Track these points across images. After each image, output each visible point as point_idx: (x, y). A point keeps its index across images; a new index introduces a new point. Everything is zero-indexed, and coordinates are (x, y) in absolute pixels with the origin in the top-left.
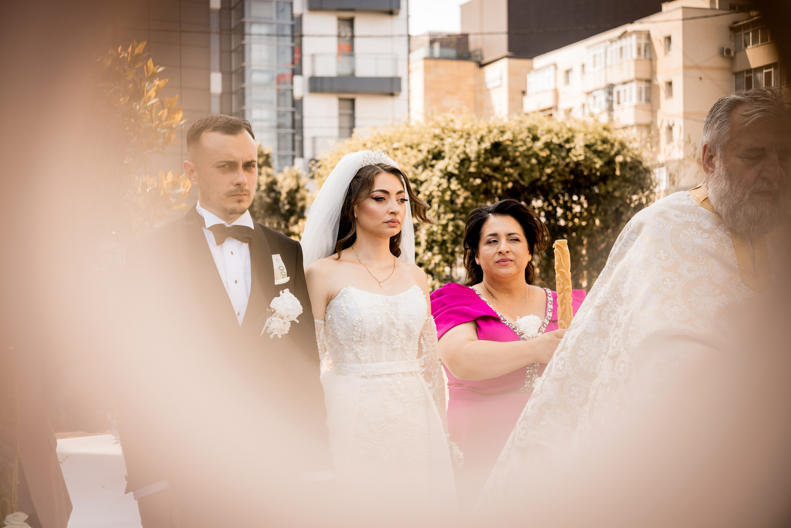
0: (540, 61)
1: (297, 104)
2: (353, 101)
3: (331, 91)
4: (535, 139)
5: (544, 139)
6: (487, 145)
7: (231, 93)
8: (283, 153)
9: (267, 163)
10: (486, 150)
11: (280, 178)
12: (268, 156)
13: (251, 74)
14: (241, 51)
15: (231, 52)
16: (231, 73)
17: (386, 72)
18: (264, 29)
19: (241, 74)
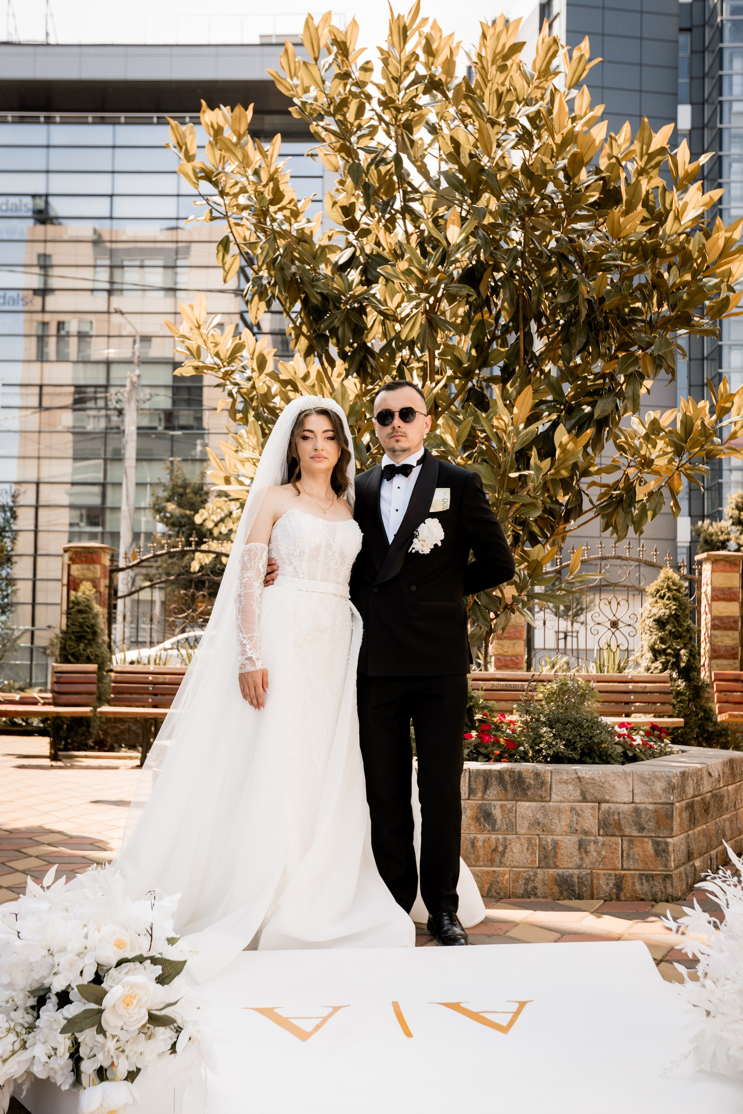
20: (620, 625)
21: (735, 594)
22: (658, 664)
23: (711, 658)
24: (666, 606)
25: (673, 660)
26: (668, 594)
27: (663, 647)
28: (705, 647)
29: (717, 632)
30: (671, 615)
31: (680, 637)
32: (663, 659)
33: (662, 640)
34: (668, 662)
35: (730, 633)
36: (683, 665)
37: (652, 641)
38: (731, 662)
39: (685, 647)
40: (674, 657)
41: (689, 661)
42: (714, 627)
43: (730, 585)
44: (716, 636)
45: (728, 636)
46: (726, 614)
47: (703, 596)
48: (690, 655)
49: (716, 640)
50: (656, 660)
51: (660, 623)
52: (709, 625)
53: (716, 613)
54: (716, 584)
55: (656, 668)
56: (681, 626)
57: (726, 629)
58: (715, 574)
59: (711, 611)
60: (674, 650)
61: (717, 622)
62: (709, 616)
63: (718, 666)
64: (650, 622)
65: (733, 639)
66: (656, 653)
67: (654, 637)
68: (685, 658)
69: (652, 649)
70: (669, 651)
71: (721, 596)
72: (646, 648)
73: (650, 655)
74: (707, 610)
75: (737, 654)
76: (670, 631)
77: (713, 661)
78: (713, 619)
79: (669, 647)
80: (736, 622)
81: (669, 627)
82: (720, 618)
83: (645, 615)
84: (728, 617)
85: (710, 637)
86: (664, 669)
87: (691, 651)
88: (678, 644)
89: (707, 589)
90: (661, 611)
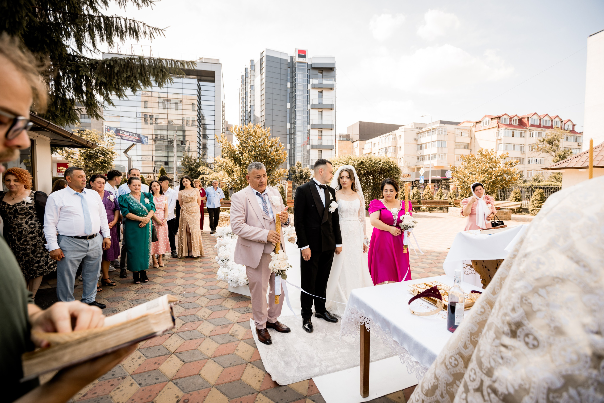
0: (367, 141)
1: (308, 151)
2: (322, 151)
3: (316, 149)
4: (371, 161)
5: (374, 161)
6: (359, 162)
7: (292, 149)
8: (304, 163)
9: (300, 166)
10: (359, 164)
11: (303, 170)
12: (300, 164)
13: (297, 144)
14: (295, 138)
15: (292, 139)
16: (292, 144)
17: (330, 143)
18: (300, 133)
19: (294, 144)
26: (281, 188)
53: (288, 190)
56: (283, 192)
71: (289, 187)
89: (287, 186)
90: (280, 191)
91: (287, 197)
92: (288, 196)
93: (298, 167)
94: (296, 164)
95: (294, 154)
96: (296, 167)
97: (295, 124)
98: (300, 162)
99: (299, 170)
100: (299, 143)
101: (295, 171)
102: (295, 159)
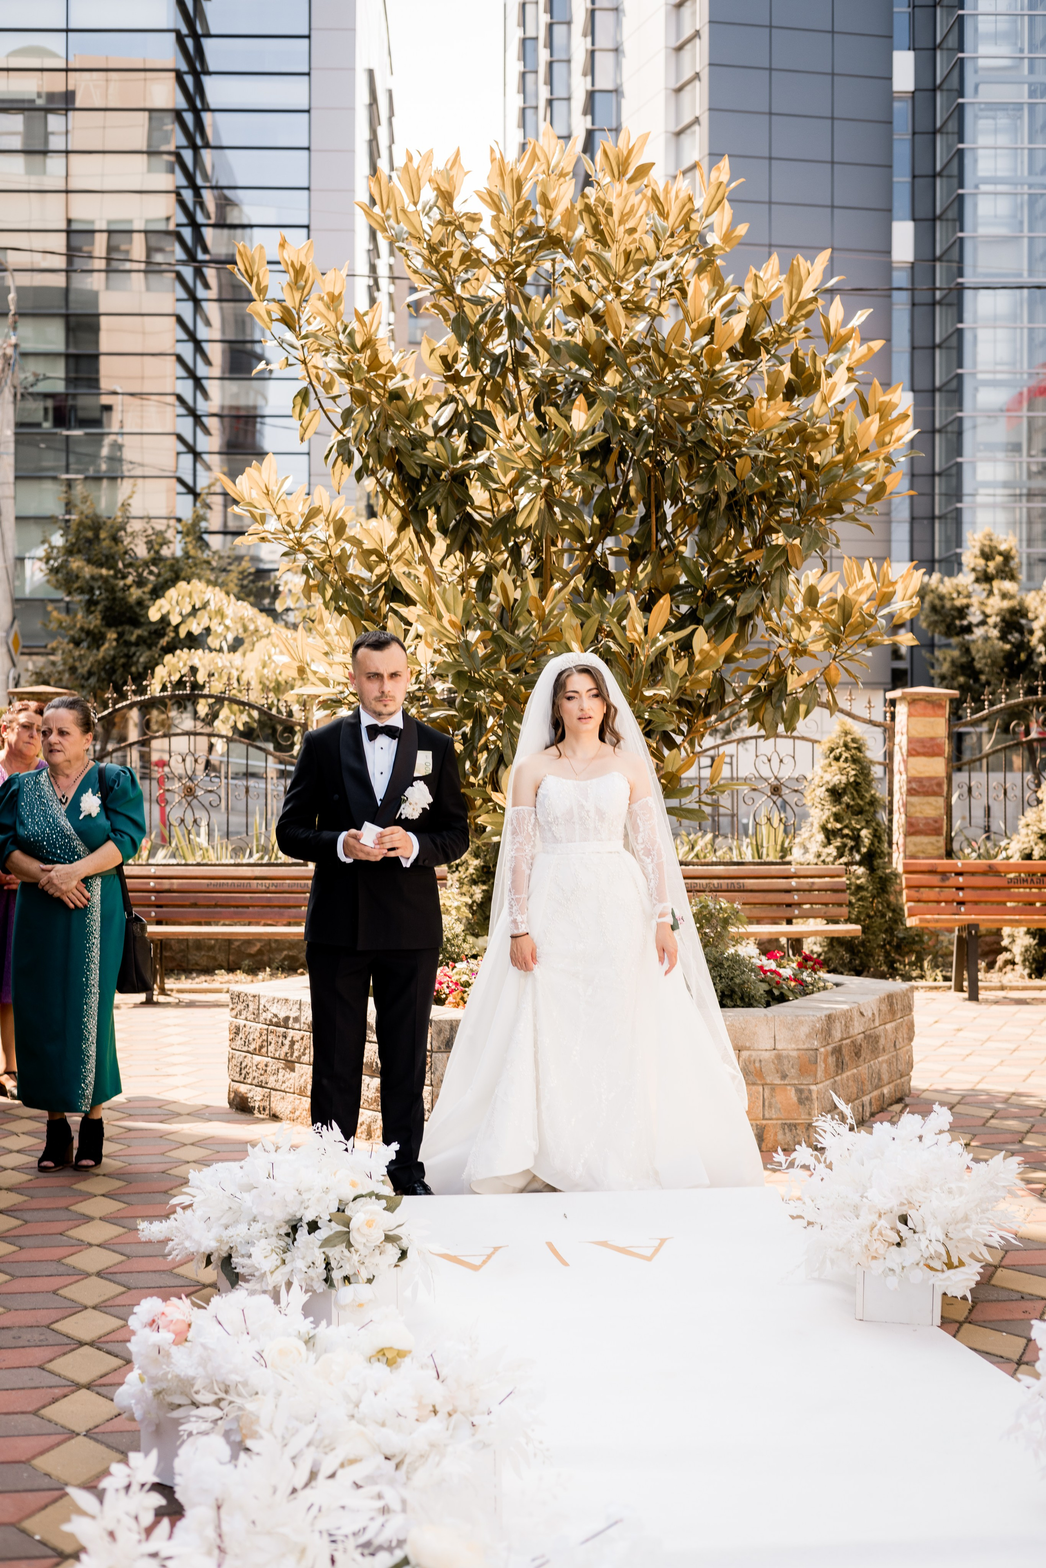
7: (933, 431)
8: (1038, 552)
9: (1007, 572)
11: (1032, 601)
13: (976, 389)
14: (956, 346)
15: (933, 347)
16: (933, 391)
19: (956, 391)
20: (785, 791)
21: (940, 746)
22: (832, 850)
23: (907, 834)
24: (841, 770)
25: (851, 843)
26: (845, 755)
27: (839, 826)
28: (899, 819)
29: (914, 799)
30: (848, 784)
31: (861, 812)
32: (838, 842)
33: (837, 818)
34: (844, 845)
35: (932, 799)
36: (864, 850)
37: (824, 817)
38: (933, 839)
39: (867, 827)
40: (851, 838)
41: (872, 844)
42: (911, 792)
43: (932, 734)
44: (913, 805)
45: (929, 804)
46: (927, 775)
47: (896, 748)
48: (875, 836)
49: (912, 810)
50: (829, 843)
51: (835, 794)
52: (904, 789)
53: (913, 773)
54: (915, 734)
55: (829, 855)
56: (862, 797)
57: (927, 794)
58: (913, 719)
59: (906, 770)
60: (853, 830)
61: (914, 785)
62: (904, 777)
63: (915, 845)
64: (821, 792)
65: (936, 808)
66: (830, 835)
67: (827, 813)
68: (867, 842)
69: (824, 828)
70: (846, 831)
71: (920, 750)
72: (816, 827)
73: (821, 837)
74: (902, 769)
75: (941, 828)
76: (848, 806)
77: (909, 839)
78: (909, 781)
79: (846, 827)
80: (939, 785)
81: (846, 799)
82: (919, 780)
83: (817, 781)
84: (930, 779)
85: (905, 805)
86: (841, 855)
87: (875, 830)
88: (858, 822)
89: (901, 740)
90: (836, 778)
91: (898, 836)
92: (912, 829)
93: (985, 578)
94: (970, 557)
95: (954, 474)
96: (966, 579)
97: (959, 221)
98: (1007, 541)
99: (996, 604)
100: (994, 384)
101: (962, 612)
102: (957, 518)
